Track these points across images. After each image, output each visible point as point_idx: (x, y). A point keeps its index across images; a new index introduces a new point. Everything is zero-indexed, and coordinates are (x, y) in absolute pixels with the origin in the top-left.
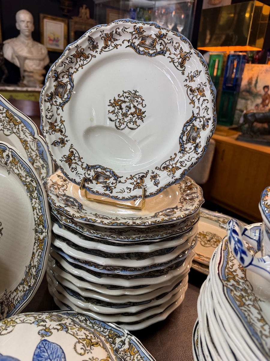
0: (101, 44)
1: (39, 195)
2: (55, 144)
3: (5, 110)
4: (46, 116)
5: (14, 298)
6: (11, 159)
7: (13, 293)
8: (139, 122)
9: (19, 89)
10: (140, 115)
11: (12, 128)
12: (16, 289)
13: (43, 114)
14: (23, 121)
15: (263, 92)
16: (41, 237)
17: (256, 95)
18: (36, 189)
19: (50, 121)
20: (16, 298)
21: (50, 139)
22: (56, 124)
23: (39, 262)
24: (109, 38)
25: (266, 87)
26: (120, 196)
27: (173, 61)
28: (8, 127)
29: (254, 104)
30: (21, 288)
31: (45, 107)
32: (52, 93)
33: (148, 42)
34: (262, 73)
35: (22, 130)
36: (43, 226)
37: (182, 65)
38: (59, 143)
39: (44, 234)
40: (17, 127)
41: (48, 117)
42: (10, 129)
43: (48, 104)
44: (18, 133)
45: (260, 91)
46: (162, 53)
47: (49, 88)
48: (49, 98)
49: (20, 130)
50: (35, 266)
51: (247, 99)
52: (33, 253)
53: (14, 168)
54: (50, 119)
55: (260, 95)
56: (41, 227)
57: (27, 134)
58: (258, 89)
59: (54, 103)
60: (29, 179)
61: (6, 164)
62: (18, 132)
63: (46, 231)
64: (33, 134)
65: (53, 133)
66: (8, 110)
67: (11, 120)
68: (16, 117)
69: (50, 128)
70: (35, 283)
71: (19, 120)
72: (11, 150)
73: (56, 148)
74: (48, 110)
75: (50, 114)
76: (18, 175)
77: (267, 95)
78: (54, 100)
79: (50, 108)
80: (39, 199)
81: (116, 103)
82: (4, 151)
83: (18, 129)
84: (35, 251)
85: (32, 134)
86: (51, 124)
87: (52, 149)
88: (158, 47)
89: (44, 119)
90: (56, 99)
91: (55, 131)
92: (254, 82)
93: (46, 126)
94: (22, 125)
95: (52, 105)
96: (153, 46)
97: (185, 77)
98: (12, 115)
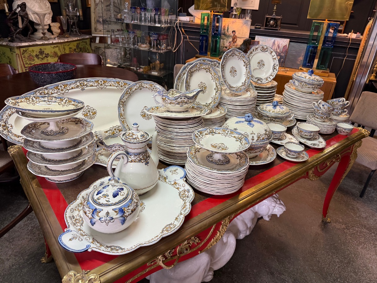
0: (255, 50)
8: (264, 66)
9: (46, 42)
10: (264, 65)
15: (232, 35)
17: (228, 36)
24: (257, 49)
25: (234, 31)
26: (264, 83)
27: (269, 53)
29: (228, 42)
33: (264, 49)
34: (230, 23)
37: (271, 53)
45: (230, 34)
46: (267, 51)
51: (224, 39)
55: (231, 36)
58: (229, 33)
77: (235, 36)
81: (259, 63)
88: (266, 50)
92: (226, 29)
96: (265, 50)
97: (272, 56)
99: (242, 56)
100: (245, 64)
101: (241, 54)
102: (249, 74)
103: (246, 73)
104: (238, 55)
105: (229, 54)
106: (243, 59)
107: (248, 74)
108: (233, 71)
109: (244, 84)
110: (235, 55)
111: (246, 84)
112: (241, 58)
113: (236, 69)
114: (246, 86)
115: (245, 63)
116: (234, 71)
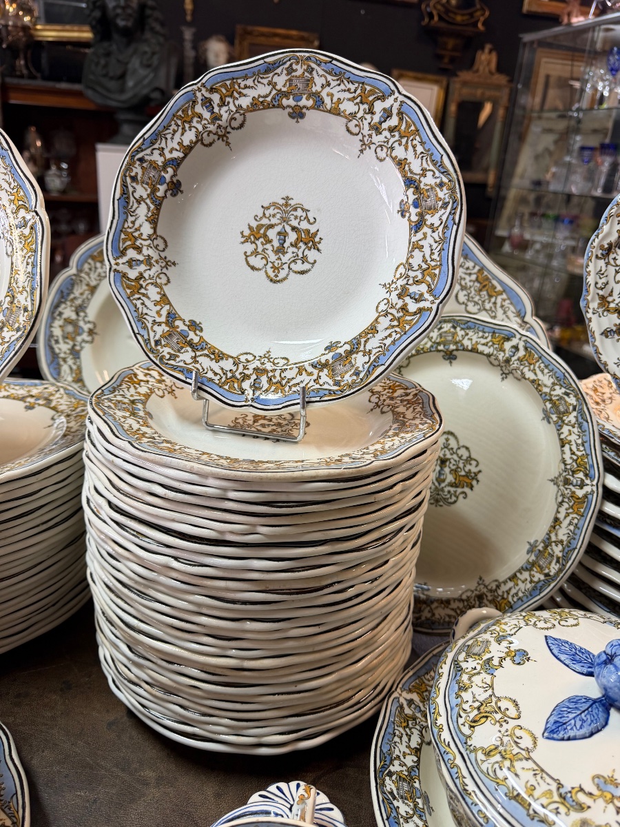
1: (580, 420)
2: (606, 333)
3: (477, 268)
4: (596, 283)
5: (508, 592)
6: (522, 353)
7: (505, 582)
11: (484, 302)
12: (513, 578)
13: (591, 279)
14: (506, 289)
16: (580, 493)
18: (574, 409)
19: (601, 293)
20: (513, 591)
21: (599, 324)
22: (610, 299)
23: (572, 537)
28: (477, 299)
30: (526, 575)
31: (595, 267)
32: (610, 245)
35: (502, 306)
36: (586, 475)
38: (615, 332)
39: (587, 489)
40: (493, 300)
41: (599, 286)
42: (480, 302)
43: (602, 263)
44: (493, 311)
47: (608, 234)
48: (604, 253)
49: (499, 305)
50: (562, 542)
52: (556, 520)
53: (526, 370)
54: (602, 289)
56: (581, 475)
57: (510, 314)
59: (612, 262)
60: (559, 391)
61: (508, 361)
62: (493, 309)
63: (595, 483)
64: (523, 315)
65: (605, 313)
66: (483, 268)
67: (485, 286)
68: (494, 282)
69: (600, 305)
70: (560, 570)
71: (499, 288)
72: (524, 338)
73: (608, 341)
74: (600, 273)
75: (604, 280)
76: (533, 381)
78: (612, 256)
79: (604, 269)
80: (580, 426)
82: (508, 339)
83: (495, 303)
84: (561, 516)
85: (521, 315)
86: (603, 298)
87: (602, 342)
89: (592, 288)
90: (615, 255)
91: (608, 311)
93: (593, 300)
94: (504, 296)
95: (608, 264)
98: (487, 279)
99: (394, 121)
100: (412, 198)
101: (379, 106)
102: (423, 288)
103: (402, 270)
104: (348, 107)
105: (252, 93)
106: (399, 152)
107: (413, 289)
108: (283, 235)
109: (339, 358)
110: (319, 104)
111: (360, 360)
112: (377, 139)
113: (323, 228)
114: (348, 378)
115: (410, 182)
116: (292, 237)
